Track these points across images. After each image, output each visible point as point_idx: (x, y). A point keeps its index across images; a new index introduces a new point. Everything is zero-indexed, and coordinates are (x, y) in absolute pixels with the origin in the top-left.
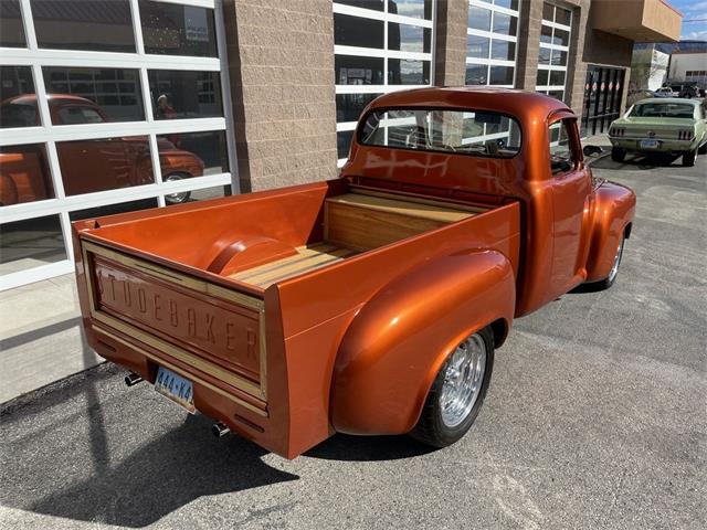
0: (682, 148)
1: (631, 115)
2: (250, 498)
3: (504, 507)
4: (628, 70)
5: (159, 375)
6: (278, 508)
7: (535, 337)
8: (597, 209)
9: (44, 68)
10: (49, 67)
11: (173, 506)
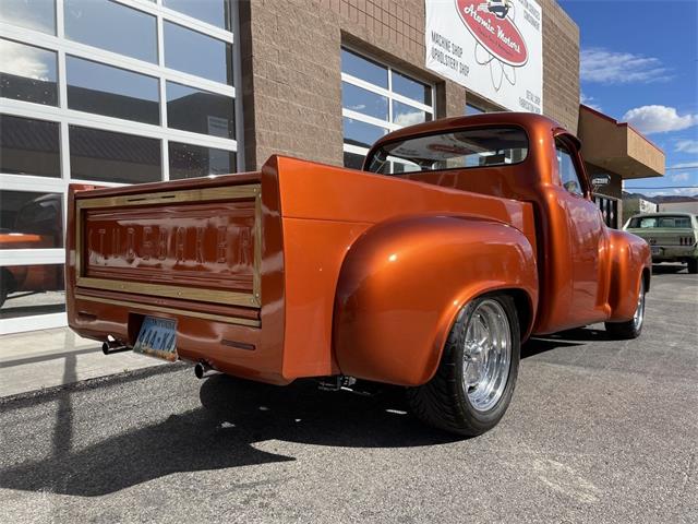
0: (686, 254)
1: (629, 227)
2: (233, 474)
3: (551, 484)
4: (620, 202)
5: (142, 331)
6: (268, 482)
7: (563, 367)
8: (612, 246)
9: (71, 126)
10: (76, 127)
11: (140, 480)
